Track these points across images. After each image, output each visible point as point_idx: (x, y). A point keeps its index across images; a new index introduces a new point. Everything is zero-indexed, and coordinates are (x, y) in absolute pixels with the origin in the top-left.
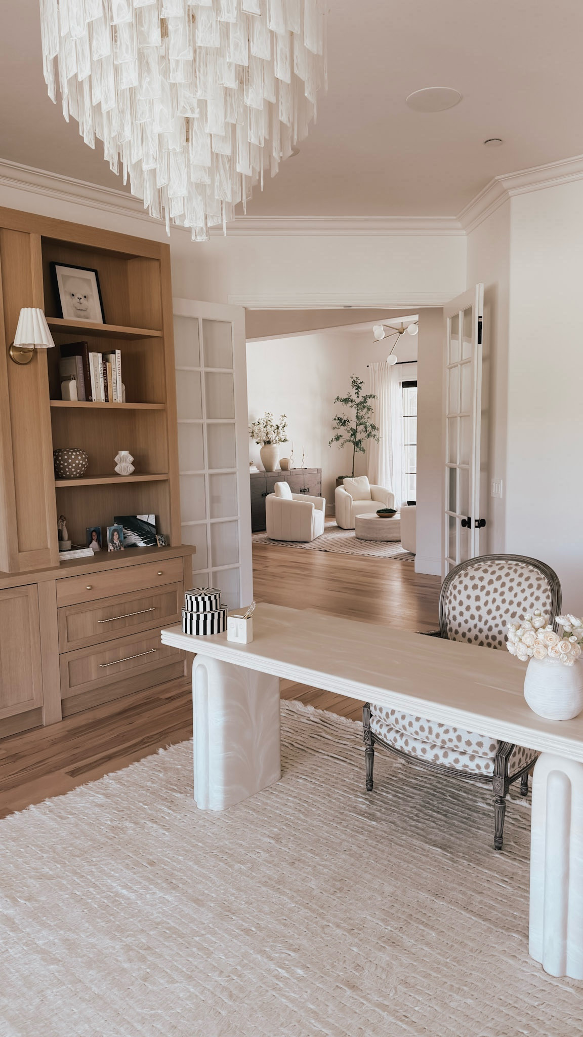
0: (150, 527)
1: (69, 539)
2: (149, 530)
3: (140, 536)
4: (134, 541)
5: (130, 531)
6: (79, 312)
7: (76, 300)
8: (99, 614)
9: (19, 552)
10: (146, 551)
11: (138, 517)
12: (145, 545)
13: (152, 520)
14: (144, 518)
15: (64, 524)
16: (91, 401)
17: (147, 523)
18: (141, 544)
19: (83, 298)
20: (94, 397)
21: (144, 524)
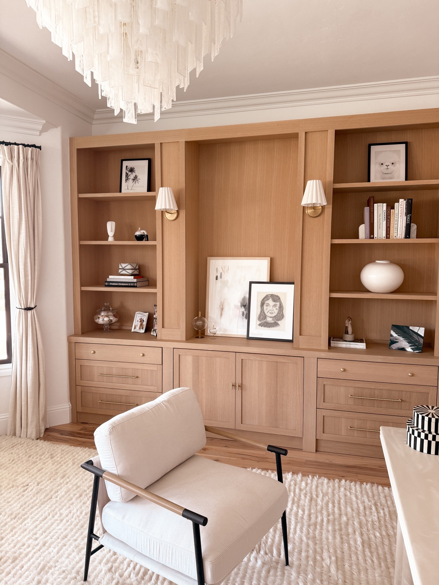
0: (418, 337)
1: (353, 333)
2: (417, 339)
3: (409, 343)
4: (403, 346)
5: (402, 338)
6: (385, 176)
7: (384, 167)
8: (352, 391)
9: (300, 335)
10: (412, 355)
11: (411, 328)
12: (412, 351)
13: (421, 331)
14: (415, 329)
15: (350, 323)
16: (373, 238)
17: (417, 334)
18: (409, 349)
19: (390, 165)
20: (375, 236)
21: (414, 333)
